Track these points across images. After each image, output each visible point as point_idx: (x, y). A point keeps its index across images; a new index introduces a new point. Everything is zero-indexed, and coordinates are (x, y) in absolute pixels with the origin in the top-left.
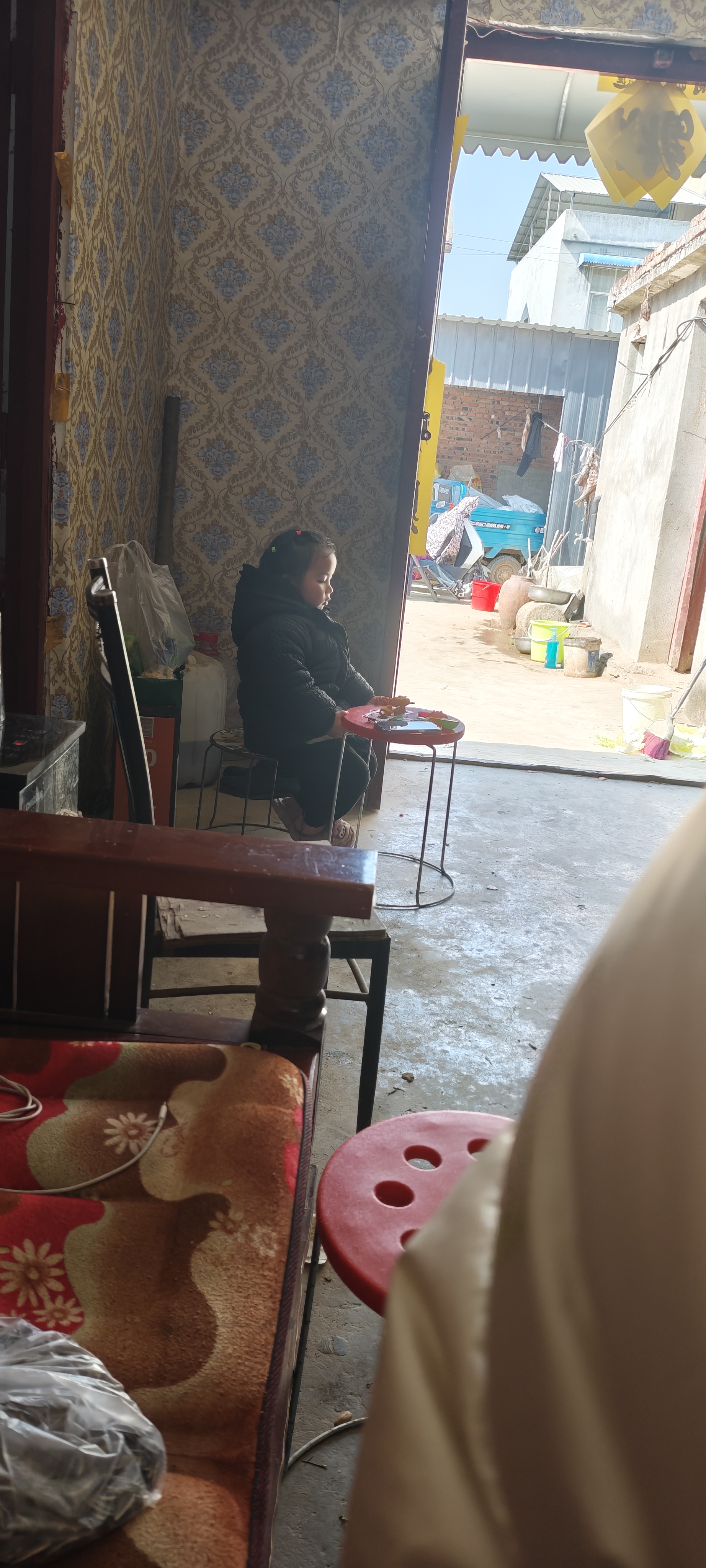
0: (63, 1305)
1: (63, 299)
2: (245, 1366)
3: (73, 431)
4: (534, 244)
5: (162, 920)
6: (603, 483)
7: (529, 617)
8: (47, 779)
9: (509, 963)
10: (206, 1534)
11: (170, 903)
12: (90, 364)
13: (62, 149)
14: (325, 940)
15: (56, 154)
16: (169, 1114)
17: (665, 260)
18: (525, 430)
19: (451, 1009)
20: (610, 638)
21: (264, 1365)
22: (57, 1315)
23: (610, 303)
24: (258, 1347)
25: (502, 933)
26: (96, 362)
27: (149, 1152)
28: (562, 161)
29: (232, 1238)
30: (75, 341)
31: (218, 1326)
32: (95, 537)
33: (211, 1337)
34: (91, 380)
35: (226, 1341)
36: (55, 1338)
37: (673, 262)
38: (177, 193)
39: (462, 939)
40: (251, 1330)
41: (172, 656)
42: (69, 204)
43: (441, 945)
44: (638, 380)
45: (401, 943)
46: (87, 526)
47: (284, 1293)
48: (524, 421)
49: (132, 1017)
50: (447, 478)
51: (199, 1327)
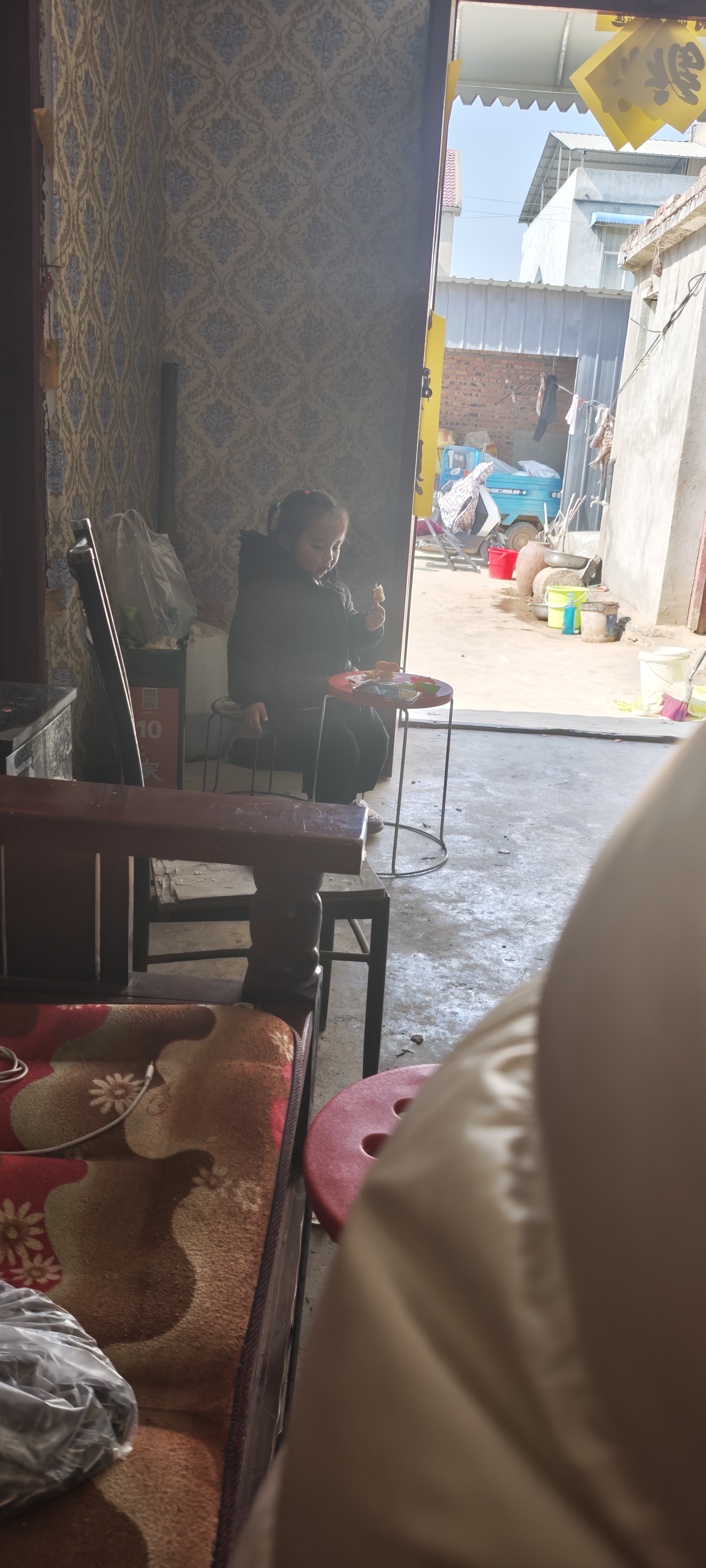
0: (42, 1264)
1: (49, 262)
2: (223, 1319)
3: (65, 398)
4: (545, 203)
5: (157, 885)
6: (617, 444)
7: (546, 584)
8: (37, 745)
9: (521, 925)
10: (177, 1485)
11: (165, 868)
12: (80, 328)
13: (41, 105)
14: (317, 898)
15: (35, 111)
16: (156, 1073)
17: (675, 213)
18: (540, 394)
19: (462, 971)
20: (628, 602)
21: (243, 1318)
22: (35, 1273)
23: (621, 260)
24: (238, 1301)
25: (514, 895)
26: (87, 328)
27: (134, 1111)
28: (564, 109)
29: (215, 1193)
30: (63, 305)
31: (196, 1280)
32: (93, 507)
33: (188, 1290)
34: (82, 345)
35: (204, 1295)
36: (28, 1295)
37: (683, 214)
38: (166, 153)
39: (473, 902)
40: (231, 1284)
41: (175, 626)
42: (51, 163)
43: (453, 909)
44: (651, 337)
45: (412, 908)
46: (83, 495)
47: (266, 1247)
48: (539, 384)
49: (124, 980)
50: (462, 445)
51: (176, 1282)
